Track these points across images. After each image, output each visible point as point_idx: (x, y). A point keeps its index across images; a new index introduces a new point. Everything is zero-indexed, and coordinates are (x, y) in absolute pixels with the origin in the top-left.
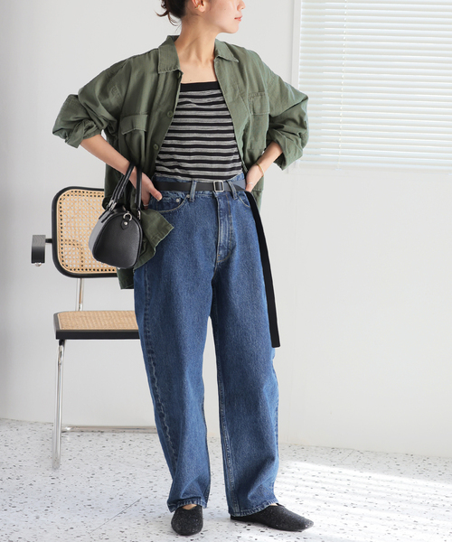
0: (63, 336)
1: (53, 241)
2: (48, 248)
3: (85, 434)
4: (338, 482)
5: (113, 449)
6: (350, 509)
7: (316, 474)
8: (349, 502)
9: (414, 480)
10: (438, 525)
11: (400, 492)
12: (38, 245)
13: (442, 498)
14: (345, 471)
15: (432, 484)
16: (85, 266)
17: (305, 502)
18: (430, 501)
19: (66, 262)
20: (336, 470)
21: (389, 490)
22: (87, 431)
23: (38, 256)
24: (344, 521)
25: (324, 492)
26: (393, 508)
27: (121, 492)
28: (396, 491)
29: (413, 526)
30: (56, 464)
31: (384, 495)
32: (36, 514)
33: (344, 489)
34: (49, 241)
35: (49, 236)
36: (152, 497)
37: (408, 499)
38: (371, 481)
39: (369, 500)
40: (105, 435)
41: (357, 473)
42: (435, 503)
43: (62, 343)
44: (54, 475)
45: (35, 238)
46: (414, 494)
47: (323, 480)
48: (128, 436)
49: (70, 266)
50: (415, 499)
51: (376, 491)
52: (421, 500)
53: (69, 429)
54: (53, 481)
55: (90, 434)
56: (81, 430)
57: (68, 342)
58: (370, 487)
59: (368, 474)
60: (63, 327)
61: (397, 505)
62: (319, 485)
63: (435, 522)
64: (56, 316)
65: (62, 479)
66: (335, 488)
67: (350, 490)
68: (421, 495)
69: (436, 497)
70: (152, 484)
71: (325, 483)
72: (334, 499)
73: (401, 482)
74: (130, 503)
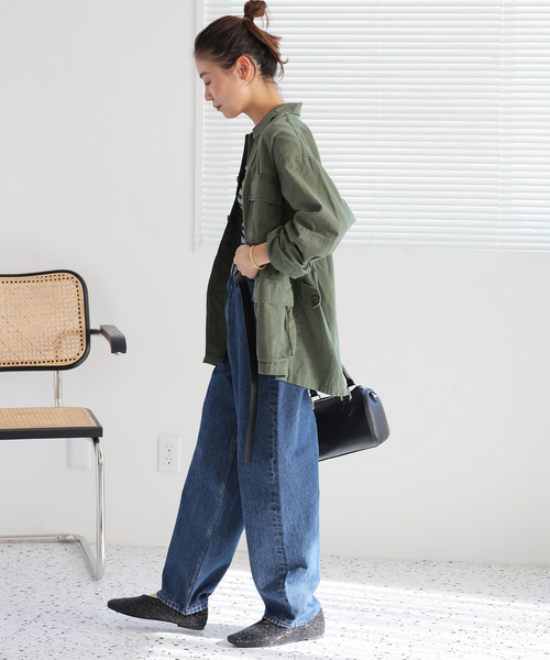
5: (9, 561)
7: (234, 580)
9: (342, 584)
10: (368, 632)
11: (326, 597)
13: (371, 601)
15: (361, 586)
17: (223, 611)
18: (358, 605)
25: (243, 599)
27: (19, 608)
28: (321, 595)
29: (341, 633)
36: (53, 612)
37: (335, 604)
42: (364, 607)
46: (341, 598)
48: (26, 547)
50: (342, 604)
52: (349, 605)
62: (237, 592)
63: (365, 628)
68: (349, 599)
69: (366, 601)
70: (53, 598)
71: (244, 590)
72: (253, 607)
73: (327, 586)
74: (29, 619)
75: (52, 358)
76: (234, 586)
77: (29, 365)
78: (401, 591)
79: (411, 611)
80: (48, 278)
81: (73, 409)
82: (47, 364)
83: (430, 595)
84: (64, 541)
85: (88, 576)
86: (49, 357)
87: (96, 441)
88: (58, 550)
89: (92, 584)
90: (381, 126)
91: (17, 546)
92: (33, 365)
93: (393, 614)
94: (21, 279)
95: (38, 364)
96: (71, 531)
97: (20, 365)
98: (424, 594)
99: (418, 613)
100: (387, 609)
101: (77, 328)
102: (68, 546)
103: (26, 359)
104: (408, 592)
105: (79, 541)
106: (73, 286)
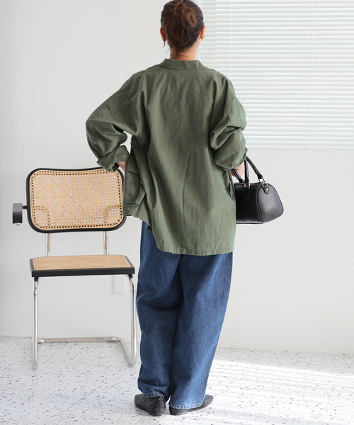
0: (37, 275)
1: (28, 207)
2: (25, 212)
3: (54, 344)
4: (236, 372)
5: (75, 354)
6: (245, 391)
7: (220, 367)
8: (243, 386)
9: (290, 369)
10: (307, 401)
11: (280, 378)
12: (17, 210)
13: (310, 381)
14: (240, 364)
15: (302, 371)
16: (51, 225)
18: (301, 383)
19: (37, 222)
20: (234, 363)
21: (272, 376)
22: (56, 342)
23: (17, 219)
24: (241, 400)
25: (226, 379)
26: (275, 389)
27: (81, 384)
28: (277, 377)
29: (290, 401)
30: (34, 366)
31: (269, 380)
32: (21, 401)
33: (240, 377)
34: (25, 207)
35: (25, 204)
36: (104, 387)
37: (286, 382)
38: (259, 371)
39: (258, 384)
40: (69, 345)
41: (249, 365)
42: (305, 384)
43: (36, 279)
44: (34, 373)
45: (15, 205)
46: (289, 379)
47: (225, 371)
48: (85, 345)
49: (40, 225)
50: (290, 383)
51: (263, 378)
52: (295, 383)
53: (43, 341)
54: (33, 378)
55: (58, 344)
56: (52, 341)
57: (41, 279)
58: (258, 375)
59: (256, 366)
60: (37, 269)
61: (278, 387)
62: (222, 374)
63: (306, 398)
64: (31, 261)
65: (39, 376)
66: (234, 376)
67: (244, 377)
68: (295, 379)
69: (306, 380)
70: (104, 378)
71: (227, 373)
72: (233, 384)
73: (281, 371)
74: (88, 392)
75: (102, 223)
76: (219, 370)
77: (87, 227)
78: (329, 374)
79: (335, 387)
80: (99, 172)
81: (115, 256)
82: (99, 227)
83: (347, 377)
84: (110, 341)
85: (126, 364)
86: (100, 222)
87: (130, 276)
88: (106, 346)
89: (128, 369)
90: (314, 72)
91: (80, 344)
92: (90, 227)
93: (323, 389)
94: (82, 172)
95: (93, 227)
96: (115, 335)
97: (81, 228)
98: (343, 376)
99: (340, 389)
100: (320, 386)
101: (118, 203)
102: (112, 344)
103: (85, 224)
104: (333, 375)
105: (119, 341)
106: (116, 177)
